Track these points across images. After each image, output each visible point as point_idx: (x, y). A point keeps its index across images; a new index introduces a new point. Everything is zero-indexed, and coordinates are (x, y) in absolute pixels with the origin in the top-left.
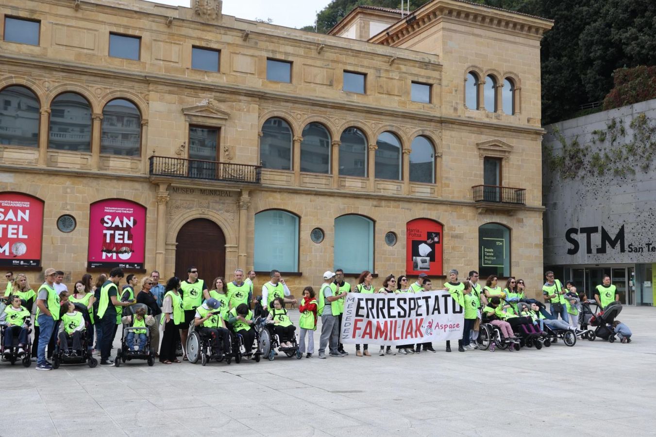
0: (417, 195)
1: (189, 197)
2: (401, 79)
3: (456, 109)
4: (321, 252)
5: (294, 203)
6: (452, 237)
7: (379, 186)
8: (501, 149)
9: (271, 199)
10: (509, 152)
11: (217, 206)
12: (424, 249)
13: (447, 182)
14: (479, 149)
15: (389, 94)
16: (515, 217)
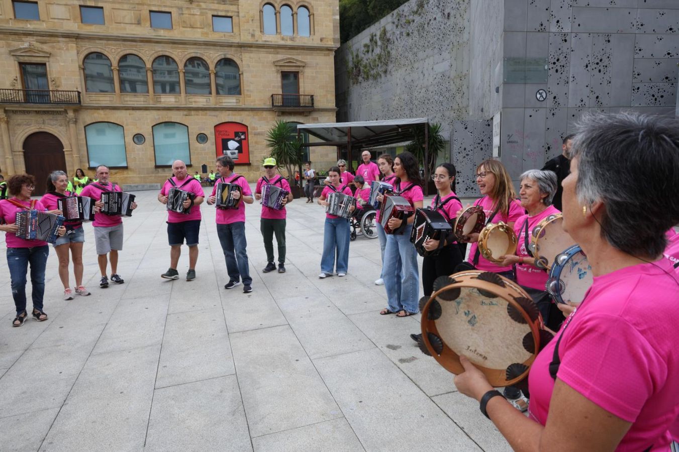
0: (224, 105)
1: (26, 117)
2: (202, 14)
3: (253, 36)
4: (143, 151)
5: (115, 116)
6: (255, 134)
7: (190, 100)
8: (294, 64)
9: (96, 115)
10: (304, 67)
11: (52, 122)
12: (233, 144)
13: (249, 93)
14: (276, 66)
15: (192, 27)
16: (311, 117)
